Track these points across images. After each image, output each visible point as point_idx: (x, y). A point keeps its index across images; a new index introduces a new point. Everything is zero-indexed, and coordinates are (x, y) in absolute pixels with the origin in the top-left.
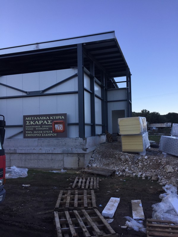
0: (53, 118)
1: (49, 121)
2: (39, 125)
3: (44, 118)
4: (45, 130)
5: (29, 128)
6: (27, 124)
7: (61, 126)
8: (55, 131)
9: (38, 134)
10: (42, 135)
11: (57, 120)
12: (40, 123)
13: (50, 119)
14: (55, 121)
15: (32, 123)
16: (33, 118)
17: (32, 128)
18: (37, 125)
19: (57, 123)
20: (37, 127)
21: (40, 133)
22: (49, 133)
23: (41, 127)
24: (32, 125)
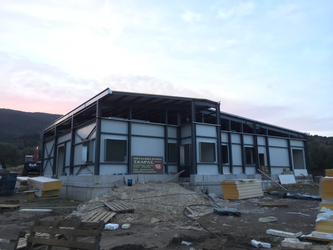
0: (154, 159)
1: (151, 161)
2: (144, 164)
3: (148, 159)
4: (148, 168)
5: (136, 166)
6: (135, 163)
7: (160, 165)
8: (155, 170)
9: (144, 171)
10: (146, 172)
11: (157, 161)
12: (145, 163)
13: (152, 160)
14: (155, 162)
15: (138, 162)
16: (139, 158)
17: (139, 166)
18: (142, 164)
19: (157, 163)
20: (142, 165)
21: (145, 171)
22: (151, 171)
23: (146, 166)
24: (139, 164)
